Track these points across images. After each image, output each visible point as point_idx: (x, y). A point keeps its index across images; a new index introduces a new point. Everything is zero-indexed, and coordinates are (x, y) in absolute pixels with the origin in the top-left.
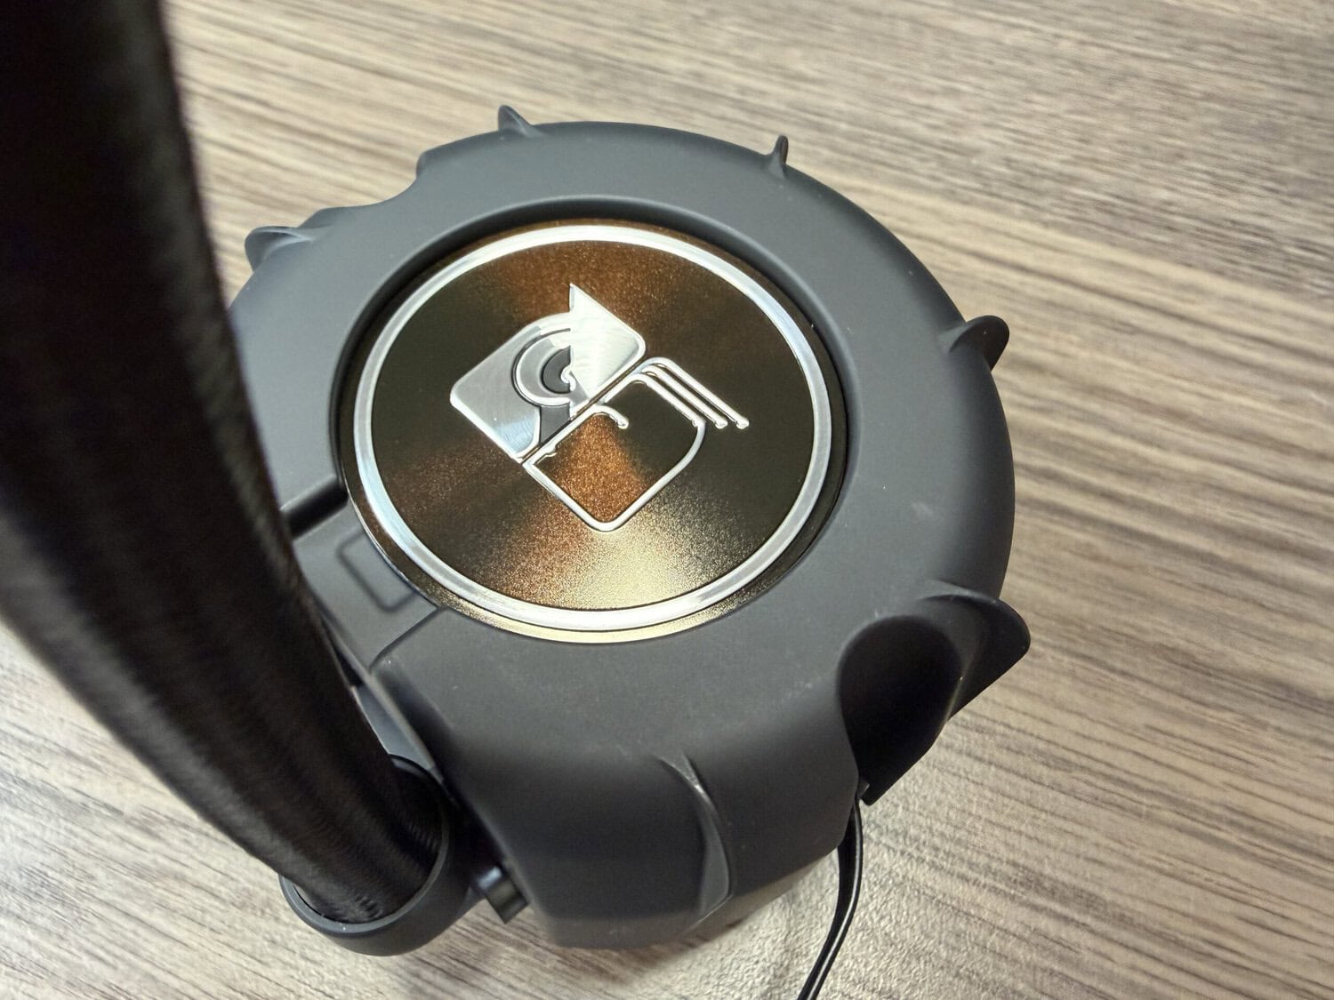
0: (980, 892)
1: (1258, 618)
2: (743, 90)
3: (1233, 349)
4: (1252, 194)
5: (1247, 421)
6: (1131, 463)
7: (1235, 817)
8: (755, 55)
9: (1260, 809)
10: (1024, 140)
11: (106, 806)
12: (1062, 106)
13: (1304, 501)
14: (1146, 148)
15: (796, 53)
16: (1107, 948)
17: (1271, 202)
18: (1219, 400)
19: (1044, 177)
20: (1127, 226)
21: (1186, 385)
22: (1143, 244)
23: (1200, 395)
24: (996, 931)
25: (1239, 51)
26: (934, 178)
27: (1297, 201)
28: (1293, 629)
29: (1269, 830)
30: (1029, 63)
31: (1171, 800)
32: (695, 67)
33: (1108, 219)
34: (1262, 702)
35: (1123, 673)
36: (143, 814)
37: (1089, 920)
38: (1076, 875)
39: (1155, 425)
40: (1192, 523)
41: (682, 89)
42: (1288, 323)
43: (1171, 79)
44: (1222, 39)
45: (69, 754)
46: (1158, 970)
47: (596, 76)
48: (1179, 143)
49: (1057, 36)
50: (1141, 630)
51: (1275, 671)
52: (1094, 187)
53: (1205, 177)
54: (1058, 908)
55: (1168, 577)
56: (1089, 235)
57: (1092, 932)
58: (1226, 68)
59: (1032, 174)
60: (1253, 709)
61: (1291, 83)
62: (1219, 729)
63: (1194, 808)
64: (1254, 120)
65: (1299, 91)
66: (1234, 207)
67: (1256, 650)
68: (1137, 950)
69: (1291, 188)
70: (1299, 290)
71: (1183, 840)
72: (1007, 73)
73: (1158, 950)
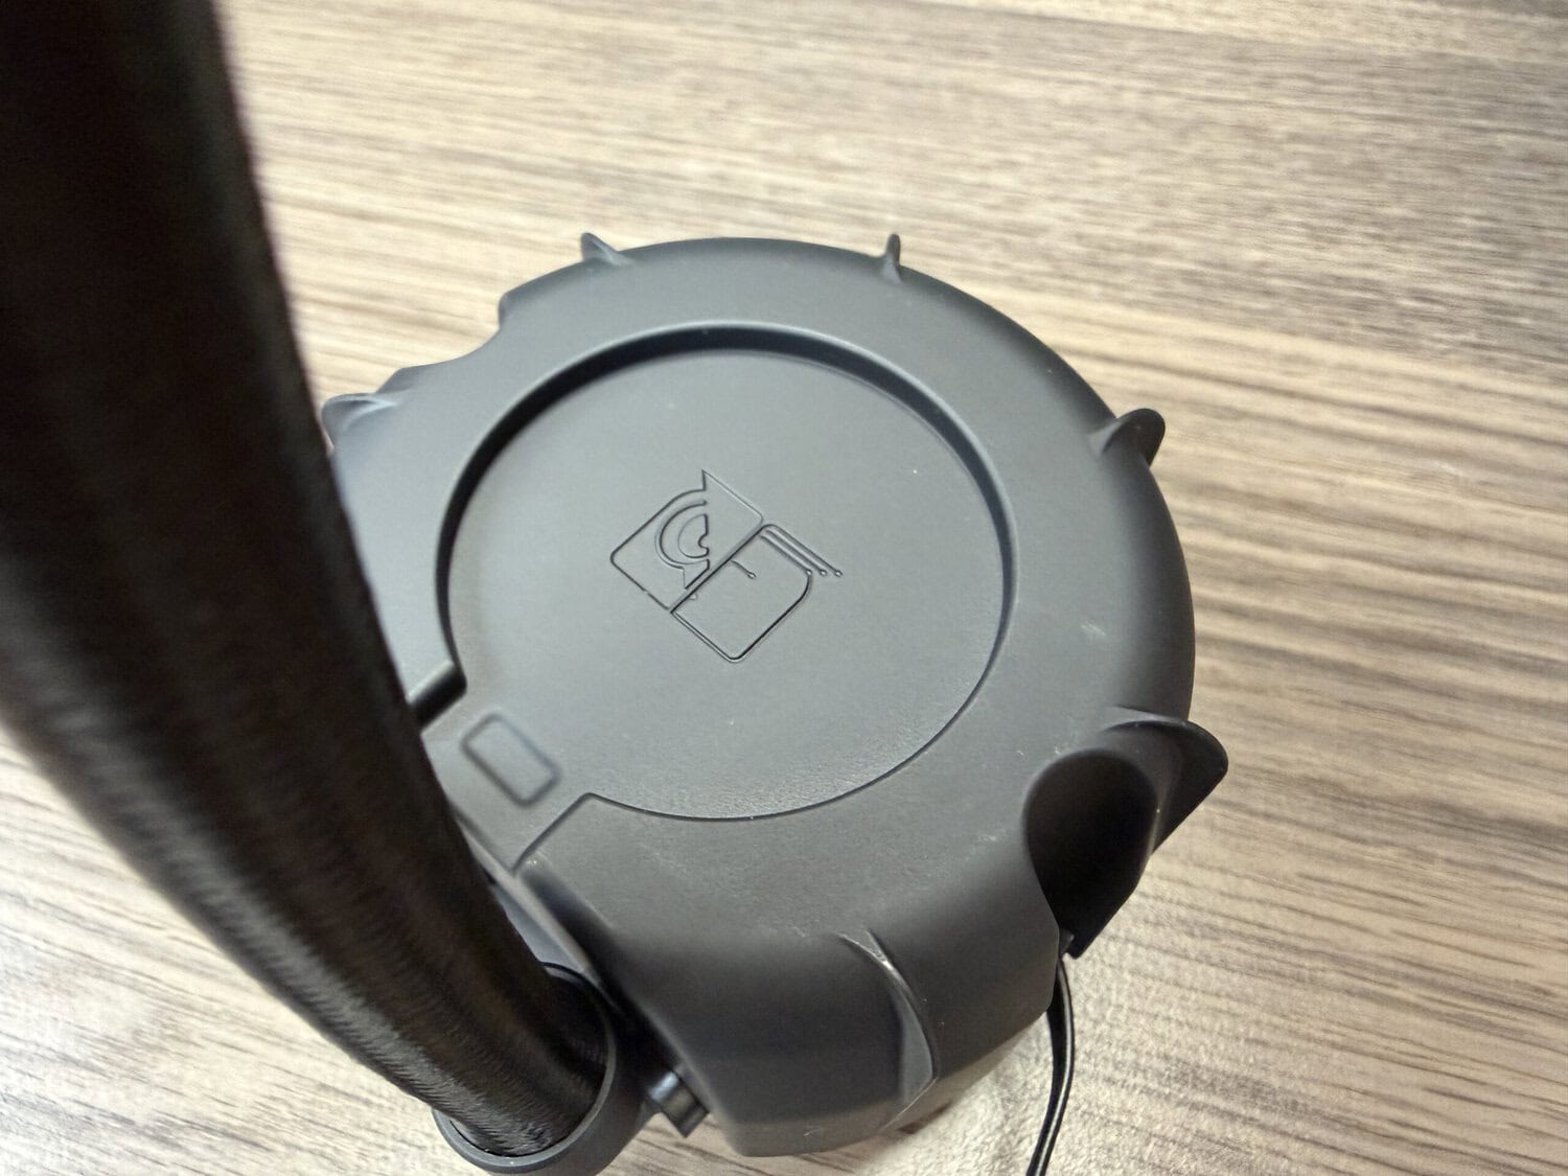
0: (1129, 1094)
1: (1412, 732)
2: (774, 188)
3: (1350, 423)
4: (1355, 244)
5: (1375, 505)
6: (1251, 569)
7: (1413, 971)
8: (784, 147)
9: (1439, 956)
10: (1094, 211)
11: (115, 1117)
12: (1131, 167)
13: (1448, 590)
14: (1231, 204)
15: (829, 139)
16: (1279, 1144)
17: (1377, 251)
18: (1342, 485)
19: (1121, 251)
20: (1220, 296)
21: (1304, 470)
22: (1239, 315)
23: (1320, 481)
24: (1154, 1140)
25: (1325, 82)
26: (998, 266)
27: (1404, 246)
28: (1454, 741)
30: (1091, 121)
31: (1333, 958)
32: (716, 168)
33: (1195, 290)
34: (1427, 831)
35: (1267, 816)
36: (159, 1121)
37: (1257, 1113)
38: (1237, 1061)
39: (1276, 522)
40: (1325, 630)
41: (704, 195)
42: (1410, 387)
43: (1251, 121)
44: (1303, 71)
45: (66, 1059)
47: (606, 191)
48: (1268, 194)
49: (1121, 88)
50: (1281, 762)
51: (1438, 792)
52: (1178, 256)
53: (1302, 230)
54: (1221, 1103)
55: (1308, 697)
56: (1178, 311)
57: (1263, 1127)
58: (1312, 103)
59: (1108, 249)
60: (1419, 840)
61: (1385, 112)
62: (1381, 868)
63: (1362, 965)
64: (1346, 159)
65: (1393, 119)
66: (1333, 260)
67: (1414, 771)
68: (1316, 1143)
69: (1397, 231)
70: (1418, 347)
71: (1355, 1005)
72: (1068, 136)
73: (1339, 1139)
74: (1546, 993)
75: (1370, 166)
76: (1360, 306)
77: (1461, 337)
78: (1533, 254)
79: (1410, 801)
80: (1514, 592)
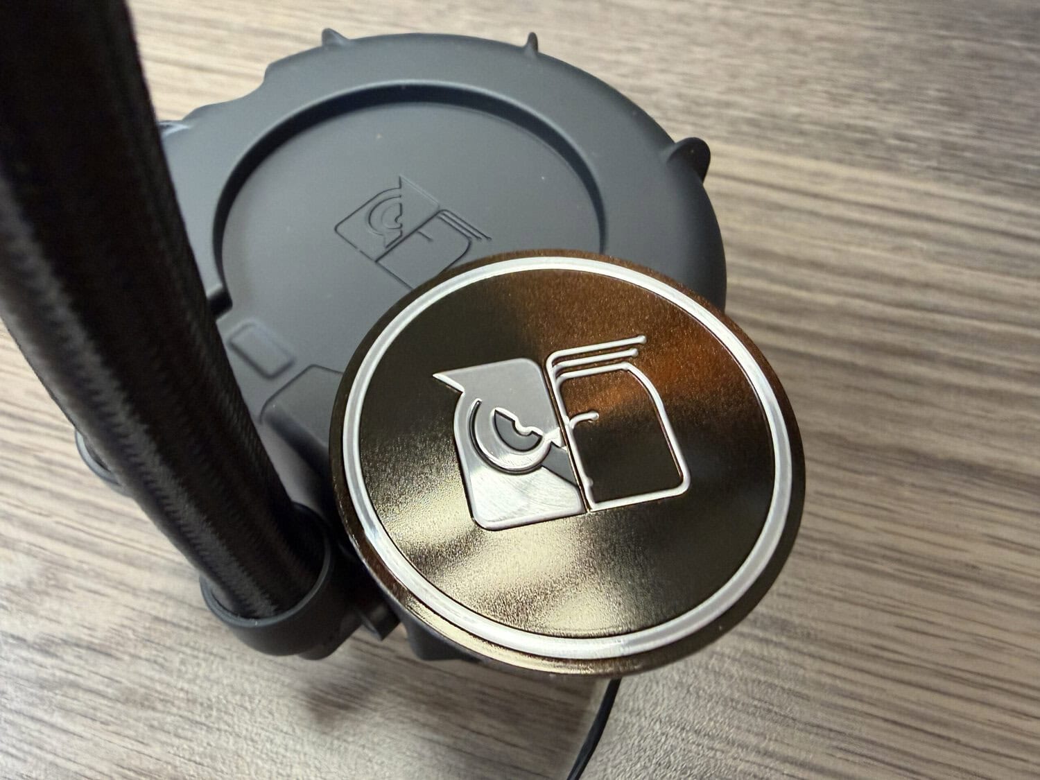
1: (891, 406)
3: (855, 214)
4: (859, 104)
5: (870, 265)
6: (787, 303)
7: (888, 553)
9: (904, 544)
10: (690, 80)
12: (715, 53)
13: (916, 318)
14: (779, 78)
16: (798, 659)
17: (873, 109)
18: (847, 252)
19: (706, 105)
20: (769, 134)
21: (823, 243)
22: (783, 147)
23: (834, 250)
24: (715, 656)
25: (843, 5)
27: (891, 106)
28: (917, 411)
29: (912, 559)
30: (688, 24)
31: (837, 545)
33: (756, 131)
36: (43, 639)
37: (784, 639)
38: (772, 608)
39: (803, 274)
40: (837, 342)
42: (893, 193)
43: (793, 28)
46: (839, 671)
48: (803, 73)
51: (906, 442)
52: (745, 109)
53: (825, 95)
54: (761, 634)
55: (824, 383)
56: (742, 143)
57: (787, 648)
58: (832, 17)
59: (697, 104)
60: (894, 472)
61: (879, 24)
62: (868, 489)
63: (856, 549)
64: (855, 52)
65: (885, 29)
66: (848, 114)
67: (891, 430)
68: (823, 659)
69: (887, 97)
70: (899, 169)
71: (849, 573)
72: (674, 33)
73: (837, 657)
74: (974, 567)
75: (871, 57)
76: (862, 143)
77: (927, 163)
78: (974, 114)
79: (888, 448)
80: (958, 320)
